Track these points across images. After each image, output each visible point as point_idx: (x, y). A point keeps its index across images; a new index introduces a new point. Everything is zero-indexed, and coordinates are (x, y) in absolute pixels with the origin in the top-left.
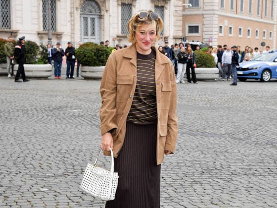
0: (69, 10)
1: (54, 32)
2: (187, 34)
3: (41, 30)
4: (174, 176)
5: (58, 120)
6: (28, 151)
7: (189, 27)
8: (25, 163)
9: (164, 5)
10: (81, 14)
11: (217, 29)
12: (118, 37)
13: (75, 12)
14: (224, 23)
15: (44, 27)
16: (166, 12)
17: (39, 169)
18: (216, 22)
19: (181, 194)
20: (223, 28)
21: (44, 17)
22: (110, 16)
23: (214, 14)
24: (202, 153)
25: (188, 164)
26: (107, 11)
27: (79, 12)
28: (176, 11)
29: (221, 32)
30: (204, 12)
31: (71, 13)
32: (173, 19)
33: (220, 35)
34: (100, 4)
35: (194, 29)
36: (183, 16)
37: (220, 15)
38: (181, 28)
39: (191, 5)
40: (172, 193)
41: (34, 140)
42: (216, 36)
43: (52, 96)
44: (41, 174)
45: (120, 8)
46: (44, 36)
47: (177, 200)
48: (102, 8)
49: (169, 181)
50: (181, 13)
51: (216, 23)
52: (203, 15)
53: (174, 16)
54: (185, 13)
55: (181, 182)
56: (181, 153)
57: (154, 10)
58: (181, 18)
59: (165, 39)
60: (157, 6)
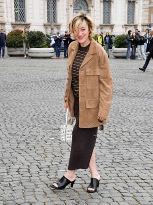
0: (65, 7)
1: (55, 24)
3: (46, 22)
4: (142, 130)
5: (59, 89)
6: (40, 111)
8: (39, 119)
10: (74, 10)
12: (100, 26)
13: (70, 8)
15: (48, 20)
16: (136, 5)
17: (48, 124)
19: (148, 143)
21: (48, 13)
22: (95, 10)
26: (92, 7)
27: (72, 8)
28: (144, 5)
31: (67, 10)
32: (141, 11)
34: (88, 2)
36: (150, 8)
38: (147, 18)
40: (141, 143)
41: (43, 103)
43: (54, 71)
44: (49, 128)
45: (102, 4)
46: (48, 27)
47: (145, 148)
48: (89, 5)
49: (139, 133)
50: (148, 6)
53: (143, 8)
54: (150, 6)
55: (148, 134)
56: (147, 113)
57: (127, 5)
58: (148, 9)
59: (136, 26)
60: (129, 2)
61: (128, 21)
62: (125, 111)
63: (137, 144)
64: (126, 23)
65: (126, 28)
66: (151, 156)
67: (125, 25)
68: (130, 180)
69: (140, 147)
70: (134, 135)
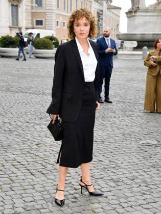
2: (35, 26)
4: (23, 121)
7: (37, 21)
9: (18, 4)
11: (55, 23)
14: (59, 19)
16: (20, 9)
18: (54, 18)
19: (27, 132)
20: (59, 23)
23: (53, 13)
24: (42, 106)
25: (32, 113)
28: (27, 9)
29: (57, 25)
30: (46, 11)
32: (24, 15)
33: (57, 27)
35: (39, 23)
36: (32, 13)
37: (57, 14)
38: (30, 22)
39: (37, 6)
40: (21, 132)
42: (55, 28)
47: (24, 136)
49: (19, 124)
50: (30, 11)
52: (45, 13)
53: (26, 13)
54: (34, 11)
55: (27, 124)
56: (28, 106)
57: (10, 8)
58: (30, 14)
59: (20, 29)
60: (13, 5)
61: (13, 23)
62: (8, 105)
63: (17, 133)
64: (11, 25)
65: (11, 30)
66: (29, 143)
67: (10, 27)
68: (7, 164)
69: (19, 135)
70: (14, 125)
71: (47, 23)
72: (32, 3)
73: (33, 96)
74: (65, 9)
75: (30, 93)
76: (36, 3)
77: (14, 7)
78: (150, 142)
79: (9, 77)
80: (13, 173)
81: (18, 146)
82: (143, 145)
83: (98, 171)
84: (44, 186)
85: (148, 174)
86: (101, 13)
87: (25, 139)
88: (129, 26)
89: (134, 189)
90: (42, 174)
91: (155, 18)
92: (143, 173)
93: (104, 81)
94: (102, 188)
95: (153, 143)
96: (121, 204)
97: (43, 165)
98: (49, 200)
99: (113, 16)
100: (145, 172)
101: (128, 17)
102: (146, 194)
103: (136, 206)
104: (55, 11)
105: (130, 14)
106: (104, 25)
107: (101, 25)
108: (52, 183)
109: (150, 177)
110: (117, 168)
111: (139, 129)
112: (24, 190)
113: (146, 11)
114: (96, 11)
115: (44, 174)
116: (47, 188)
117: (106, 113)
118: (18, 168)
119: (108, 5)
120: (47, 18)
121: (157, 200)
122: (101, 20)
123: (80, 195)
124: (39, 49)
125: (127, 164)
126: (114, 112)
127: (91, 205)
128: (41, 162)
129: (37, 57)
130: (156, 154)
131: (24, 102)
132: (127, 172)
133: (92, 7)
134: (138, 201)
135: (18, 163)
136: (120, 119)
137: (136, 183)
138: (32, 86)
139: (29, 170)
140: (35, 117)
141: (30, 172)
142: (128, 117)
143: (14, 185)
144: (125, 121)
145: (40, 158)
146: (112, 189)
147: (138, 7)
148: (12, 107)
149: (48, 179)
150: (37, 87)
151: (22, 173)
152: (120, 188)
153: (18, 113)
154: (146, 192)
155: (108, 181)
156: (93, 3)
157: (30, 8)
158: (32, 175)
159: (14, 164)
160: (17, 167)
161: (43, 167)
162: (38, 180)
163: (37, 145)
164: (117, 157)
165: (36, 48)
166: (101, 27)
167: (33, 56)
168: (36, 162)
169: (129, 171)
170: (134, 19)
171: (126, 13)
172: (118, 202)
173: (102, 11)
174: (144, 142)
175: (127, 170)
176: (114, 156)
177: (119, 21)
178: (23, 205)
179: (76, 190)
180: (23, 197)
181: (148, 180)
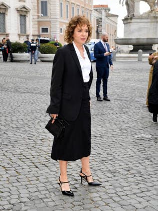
2: (41, 33)
4: (29, 118)
7: (43, 29)
9: (26, 14)
11: (59, 30)
14: (63, 27)
16: (27, 19)
20: (63, 30)
23: (57, 21)
25: (38, 111)
28: (33, 18)
29: (61, 32)
30: (51, 20)
32: (32, 23)
33: (61, 34)
35: (45, 30)
36: (38, 22)
37: (60, 22)
38: (37, 29)
39: (42, 15)
40: (27, 128)
42: (59, 35)
47: (29, 132)
49: (26, 121)
50: (37, 20)
51: (58, 27)
52: (50, 21)
53: (33, 22)
54: (39, 20)
55: (33, 121)
56: (34, 105)
57: (19, 18)
58: (37, 23)
59: (28, 36)
60: (21, 15)
61: (21, 31)
62: (16, 104)
63: (23, 130)
64: (19, 33)
65: (20, 37)
66: (34, 138)
67: (19, 35)
68: (14, 158)
69: (25, 131)
70: (21, 122)
71: (52, 30)
72: (38, 13)
73: (38, 96)
74: (67, 17)
75: (36, 93)
76: (42, 13)
77: (22, 17)
78: (144, 136)
79: (17, 79)
80: (19, 166)
81: (24, 141)
82: (138, 139)
83: (97, 163)
84: (48, 178)
85: (142, 165)
86: (100, 20)
87: (30, 135)
88: (125, 32)
89: (130, 179)
90: (46, 166)
91: (149, 24)
92: (138, 165)
93: (102, 81)
94: (100, 178)
95: (147, 136)
96: (117, 193)
97: (46, 159)
98: (52, 190)
99: (111, 23)
100: (140, 163)
101: (124, 24)
102: (141, 183)
103: (131, 195)
104: (59, 20)
105: (126, 20)
106: (102, 30)
107: (101, 31)
108: (54, 174)
109: (144, 168)
110: (114, 160)
111: (135, 124)
112: (29, 181)
113: (141, 18)
114: (96, 19)
115: (47, 167)
116: (50, 180)
117: (104, 110)
118: (24, 162)
119: (106, 13)
120: (52, 26)
121: (150, 188)
122: (100, 27)
123: (80, 186)
124: (45, 53)
125: (123, 156)
126: (112, 109)
127: (90, 194)
128: (45, 156)
129: (43, 61)
130: (150, 147)
131: (30, 102)
132: (123, 164)
133: (92, 15)
134: (133, 190)
135: (24, 157)
136: (118, 115)
137: (132, 174)
138: (38, 87)
139: (33, 163)
140: (40, 115)
141: (35, 165)
142: (124, 113)
143: (20, 177)
144: (122, 117)
145: (44, 152)
146: (109, 179)
147: (134, 15)
148: (20, 106)
149: (51, 171)
150: (42, 87)
151: (28, 166)
152: (116, 178)
153: (25, 111)
154: (140, 182)
155: (106, 172)
156: (93, 12)
157: (37, 17)
158: (37, 167)
159: (20, 158)
160: (23, 160)
161: (47, 160)
162: (42, 172)
163: (41, 140)
164: (114, 150)
165: (42, 53)
166: (100, 33)
167: (39, 60)
168: (40, 155)
169: (125, 163)
170: (130, 26)
171: (123, 20)
172: (115, 191)
173: (101, 19)
174: (139, 136)
175: (123, 162)
176: (112, 149)
177: (116, 27)
178: (28, 195)
179: (76, 180)
180: (28, 188)
181: (142, 171)
